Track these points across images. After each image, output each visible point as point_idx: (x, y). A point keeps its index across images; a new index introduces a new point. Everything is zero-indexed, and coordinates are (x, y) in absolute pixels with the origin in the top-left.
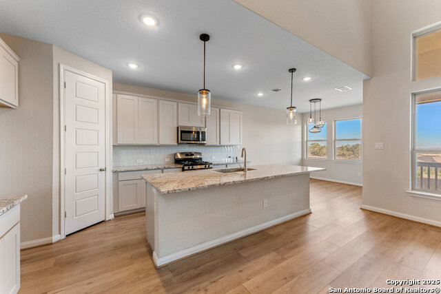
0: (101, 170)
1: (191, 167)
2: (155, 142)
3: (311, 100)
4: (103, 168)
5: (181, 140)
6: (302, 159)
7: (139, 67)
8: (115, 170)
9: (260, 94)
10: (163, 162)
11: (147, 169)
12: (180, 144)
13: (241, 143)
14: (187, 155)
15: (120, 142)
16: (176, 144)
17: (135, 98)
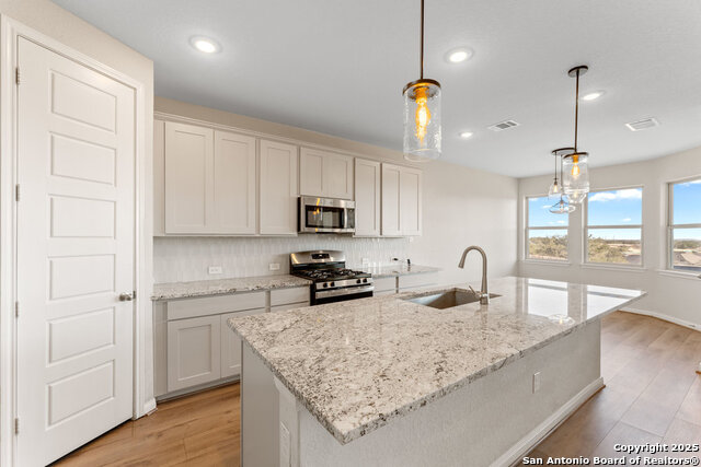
0: (122, 298)
1: (329, 284)
2: (251, 231)
3: (555, 151)
4: (129, 292)
5: (307, 226)
6: (518, 261)
7: (220, 50)
8: (158, 295)
9: (467, 135)
10: (264, 273)
11: (234, 292)
12: (303, 233)
13: (420, 233)
14: (316, 256)
15: (171, 230)
16: (295, 233)
17: (208, 132)
